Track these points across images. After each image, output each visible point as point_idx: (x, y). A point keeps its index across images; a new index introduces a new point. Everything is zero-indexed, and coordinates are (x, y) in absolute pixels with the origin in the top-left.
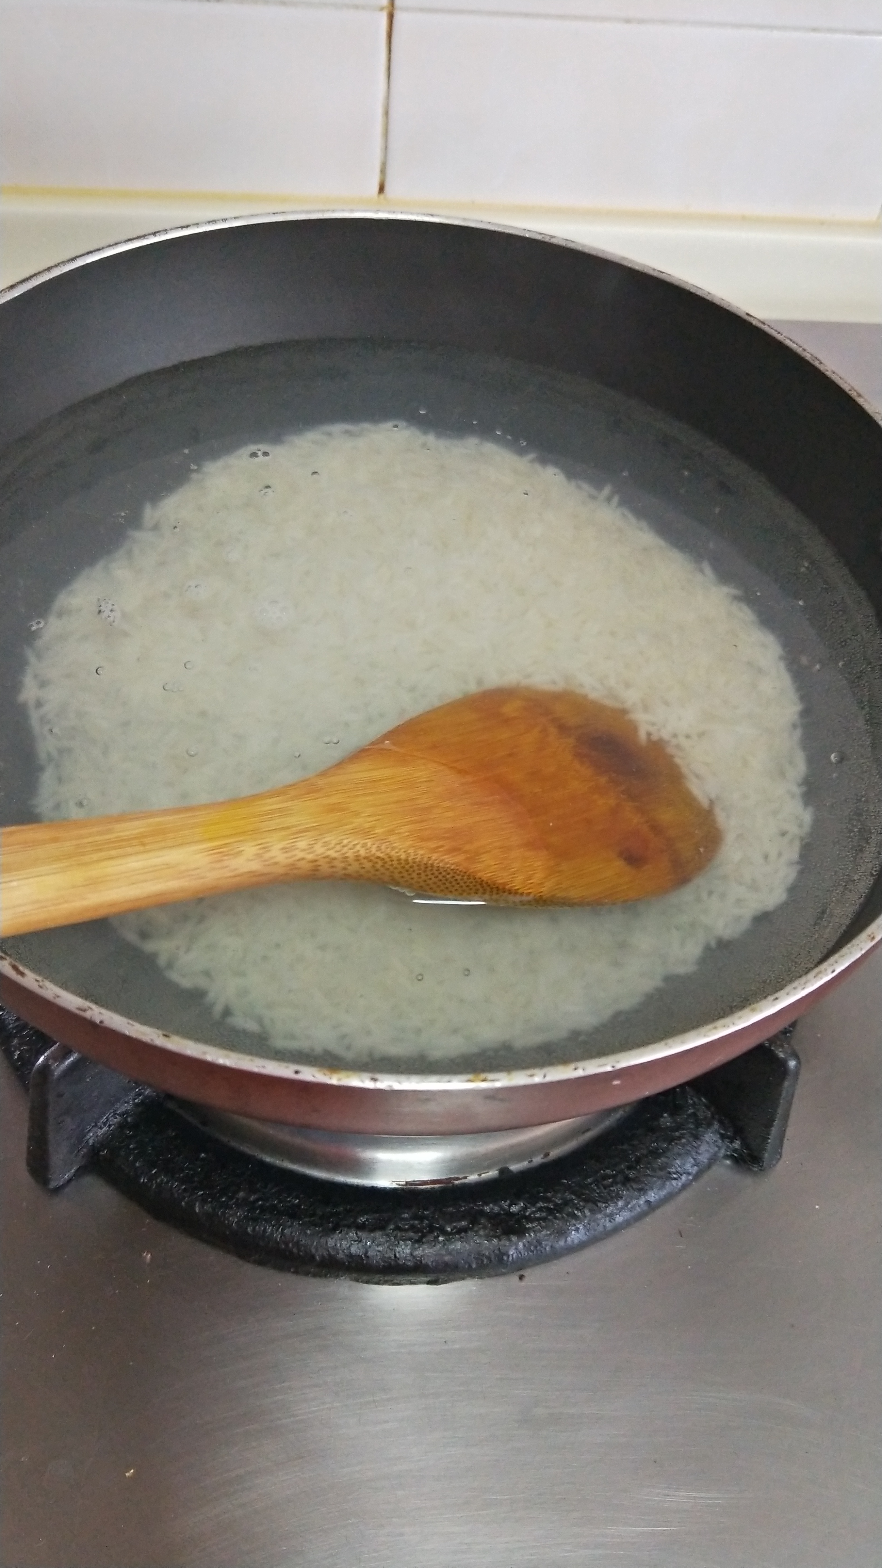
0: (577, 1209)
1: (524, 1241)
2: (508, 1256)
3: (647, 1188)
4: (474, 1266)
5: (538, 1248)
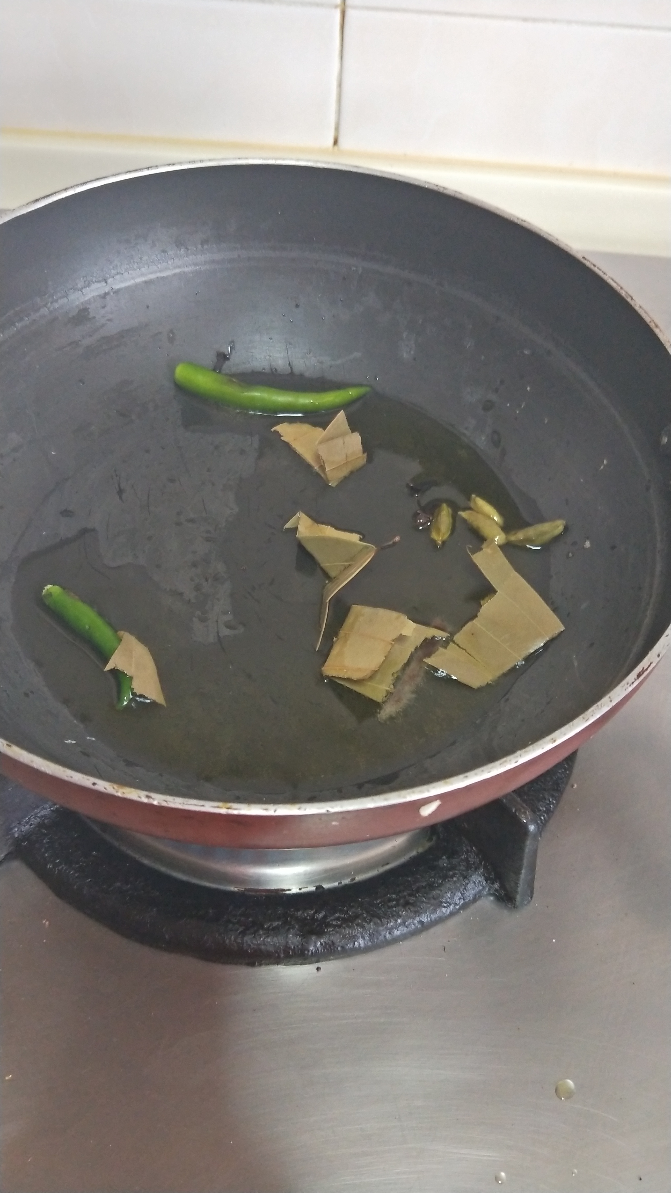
0: (366, 922)
1: (322, 941)
2: (309, 951)
3: (421, 911)
4: (282, 955)
5: (332, 948)
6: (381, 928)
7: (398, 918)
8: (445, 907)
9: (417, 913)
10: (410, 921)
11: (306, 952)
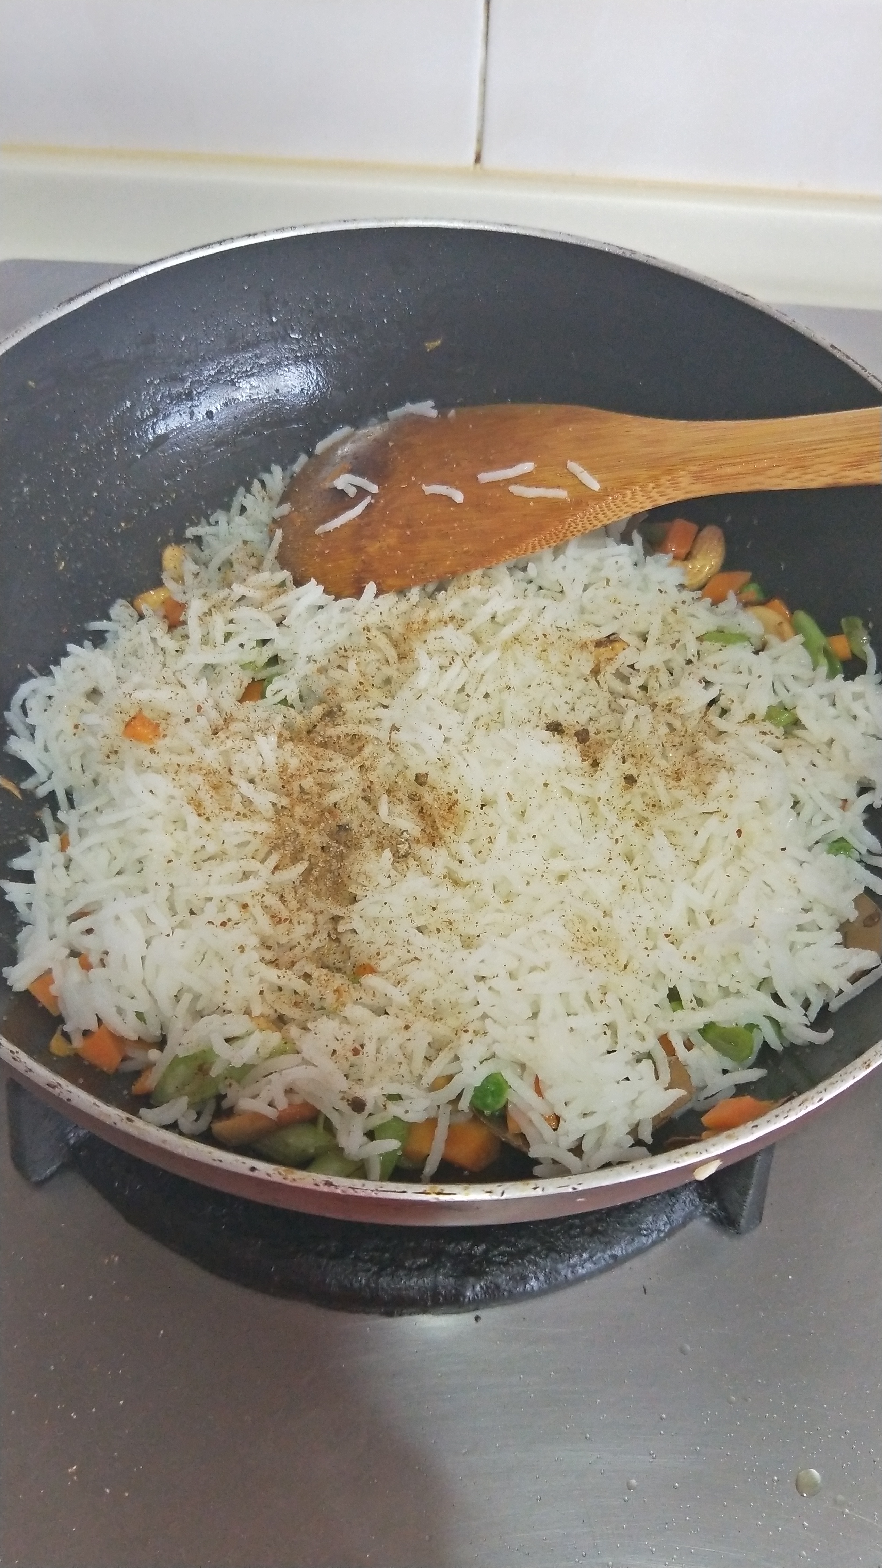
0: (541, 1258)
1: (482, 1284)
2: (465, 1297)
3: (614, 1241)
4: (429, 1303)
5: (496, 1293)
6: (560, 1266)
7: (584, 1252)
8: (645, 1235)
9: (609, 1244)
10: (599, 1255)
11: (461, 1298)
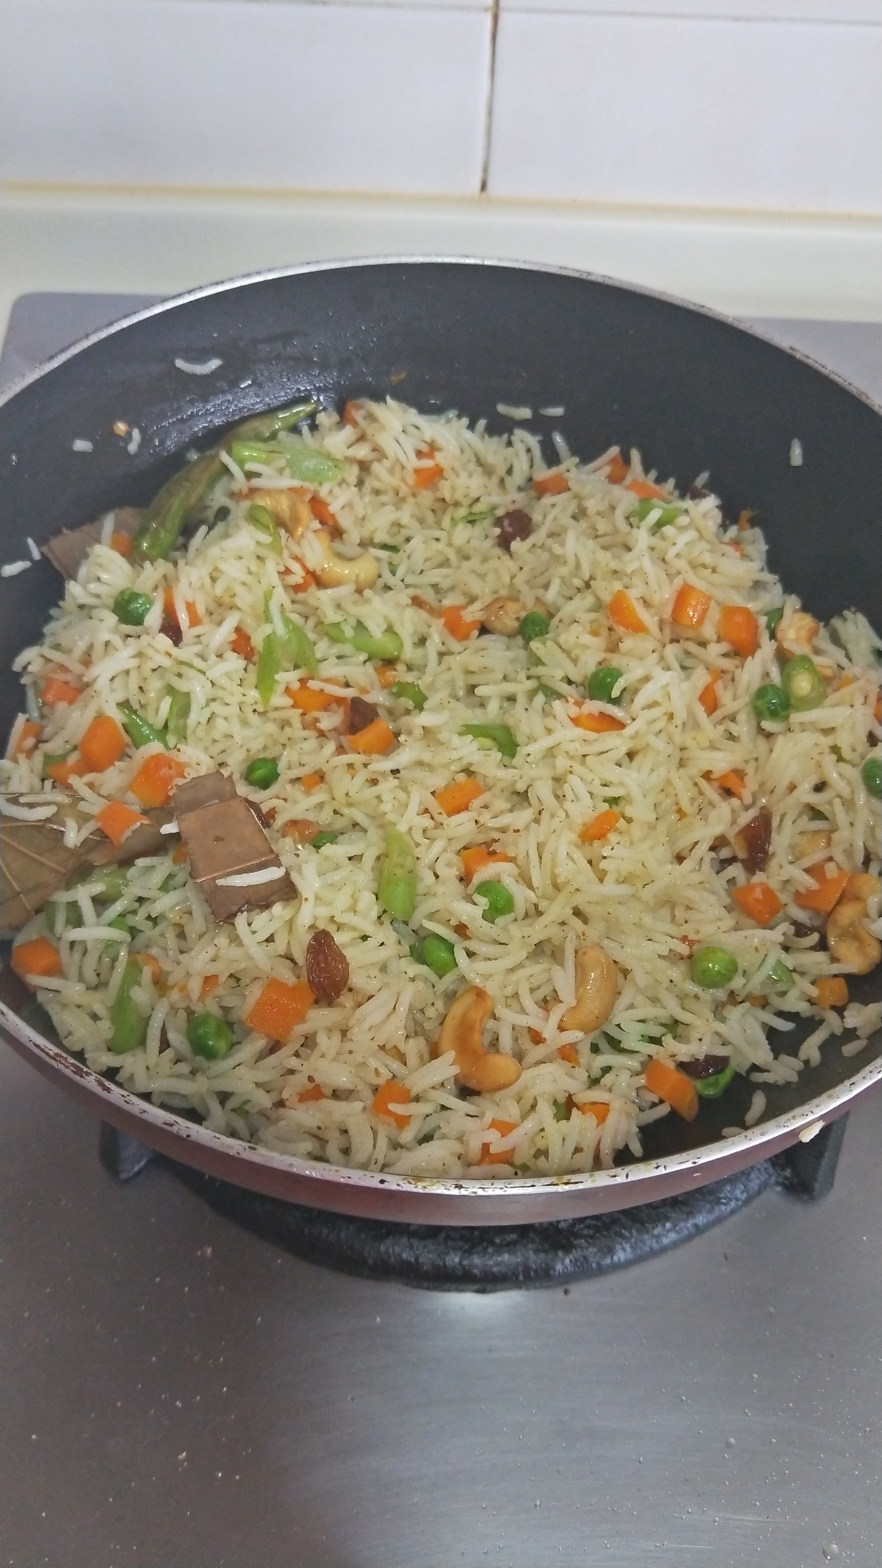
0: (625, 1229)
1: (571, 1257)
2: (554, 1270)
3: (695, 1211)
4: (521, 1278)
5: (585, 1265)
6: (646, 1237)
7: (666, 1222)
8: (724, 1204)
9: (691, 1214)
10: (682, 1224)
11: (552, 1272)
